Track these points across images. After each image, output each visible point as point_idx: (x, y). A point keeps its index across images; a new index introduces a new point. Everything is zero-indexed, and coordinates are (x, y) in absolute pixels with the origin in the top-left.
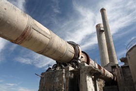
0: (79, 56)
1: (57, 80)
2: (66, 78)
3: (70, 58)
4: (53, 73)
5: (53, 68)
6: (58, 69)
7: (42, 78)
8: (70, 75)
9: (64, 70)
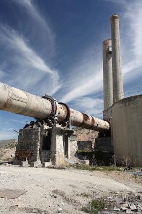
0: (56, 113)
1: (33, 137)
2: (41, 136)
3: (47, 114)
4: (30, 131)
5: (30, 125)
6: (35, 126)
7: (20, 135)
8: (44, 133)
9: (39, 128)
